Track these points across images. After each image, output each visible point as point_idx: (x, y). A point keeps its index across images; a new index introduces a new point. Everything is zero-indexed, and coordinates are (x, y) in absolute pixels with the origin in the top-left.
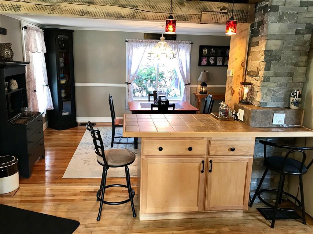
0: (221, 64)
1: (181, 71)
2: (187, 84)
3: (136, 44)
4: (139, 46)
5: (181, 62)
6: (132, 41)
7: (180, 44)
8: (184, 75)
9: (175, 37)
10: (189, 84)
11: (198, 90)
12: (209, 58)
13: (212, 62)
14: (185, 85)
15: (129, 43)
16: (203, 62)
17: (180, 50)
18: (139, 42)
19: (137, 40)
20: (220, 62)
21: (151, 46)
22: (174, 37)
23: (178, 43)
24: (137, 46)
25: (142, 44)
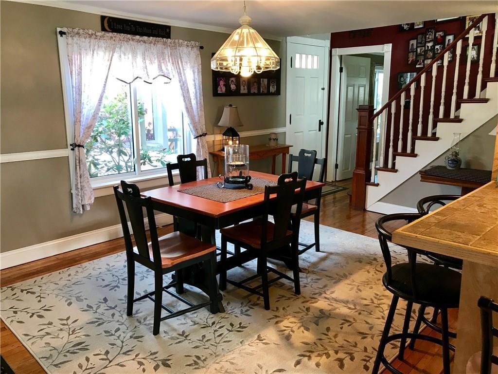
0: (246, 91)
1: (189, 107)
2: (201, 136)
3: (90, 42)
4: (96, 47)
5: (186, 88)
6: (78, 33)
7: (181, 49)
8: (194, 116)
9: (168, 30)
10: (205, 135)
11: (215, 146)
12: (229, 80)
13: (233, 87)
14: (197, 137)
15: (70, 38)
16: (219, 87)
17: (182, 62)
18: (95, 38)
19: (90, 32)
20: (244, 86)
21: (123, 49)
22: (166, 31)
23: (178, 45)
24: (90, 47)
25: (102, 43)
